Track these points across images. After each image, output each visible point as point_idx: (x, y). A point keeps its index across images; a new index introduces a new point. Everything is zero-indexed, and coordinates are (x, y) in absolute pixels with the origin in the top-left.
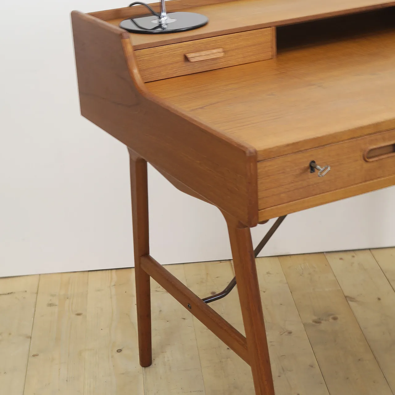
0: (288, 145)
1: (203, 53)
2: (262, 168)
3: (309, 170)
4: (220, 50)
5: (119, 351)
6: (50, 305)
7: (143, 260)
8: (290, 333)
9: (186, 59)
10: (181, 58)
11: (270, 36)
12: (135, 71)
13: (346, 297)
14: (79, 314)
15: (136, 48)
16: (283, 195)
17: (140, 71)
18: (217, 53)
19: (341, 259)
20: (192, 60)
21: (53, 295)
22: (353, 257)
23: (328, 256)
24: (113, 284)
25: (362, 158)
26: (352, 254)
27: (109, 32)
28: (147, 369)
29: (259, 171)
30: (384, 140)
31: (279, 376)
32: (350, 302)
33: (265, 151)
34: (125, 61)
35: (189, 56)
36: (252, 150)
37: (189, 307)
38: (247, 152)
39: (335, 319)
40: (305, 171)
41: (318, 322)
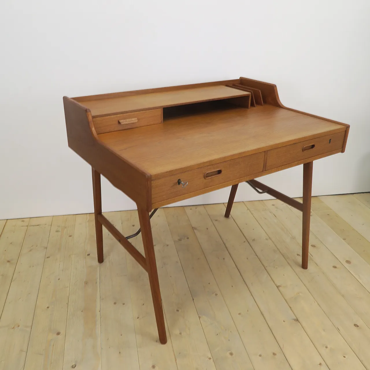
0: (167, 172)
1: (128, 120)
2: (154, 183)
3: (178, 184)
4: (136, 119)
5: (89, 255)
6: (57, 231)
7: (99, 216)
8: (168, 245)
9: (119, 123)
10: (117, 122)
11: (160, 113)
12: (93, 129)
13: (193, 228)
14: (70, 236)
15: (94, 117)
17: (95, 128)
18: (134, 120)
19: (191, 209)
20: (122, 123)
21: (59, 226)
22: (196, 208)
24: (87, 221)
25: (203, 177)
27: (80, 108)
28: (101, 264)
29: (152, 185)
32: (195, 231)
33: (155, 175)
34: (88, 123)
35: (121, 121)
36: (149, 175)
37: (120, 241)
38: (147, 176)
39: (188, 238)
40: (175, 184)
41: (180, 240)
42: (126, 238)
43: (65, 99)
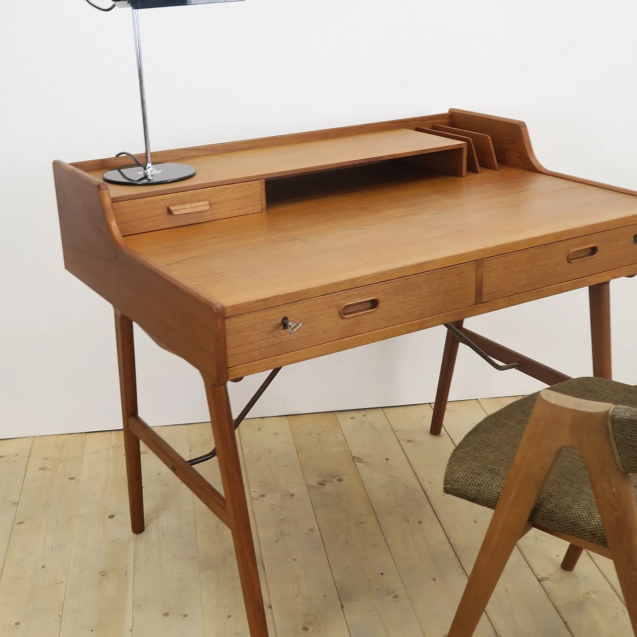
0: (258, 301)
1: (187, 206)
2: (230, 324)
3: (282, 327)
4: (207, 203)
5: (111, 517)
6: (42, 469)
7: (131, 420)
8: (292, 495)
9: (170, 212)
10: (166, 211)
11: (258, 190)
12: (114, 224)
13: (353, 457)
14: (72, 479)
15: (114, 200)
16: (253, 353)
17: (118, 224)
18: (202, 206)
19: (352, 418)
20: (176, 213)
21: (46, 459)
22: (365, 416)
23: (339, 415)
25: (338, 314)
26: (364, 412)
27: (87, 182)
28: (140, 535)
29: (227, 327)
30: (361, 296)
31: (277, 541)
32: (356, 463)
33: (233, 306)
34: (104, 212)
35: (172, 208)
36: (218, 306)
37: (174, 469)
38: (214, 308)
39: (340, 480)
40: (277, 327)
41: (322, 484)
42: (189, 462)
43: (57, 165)
